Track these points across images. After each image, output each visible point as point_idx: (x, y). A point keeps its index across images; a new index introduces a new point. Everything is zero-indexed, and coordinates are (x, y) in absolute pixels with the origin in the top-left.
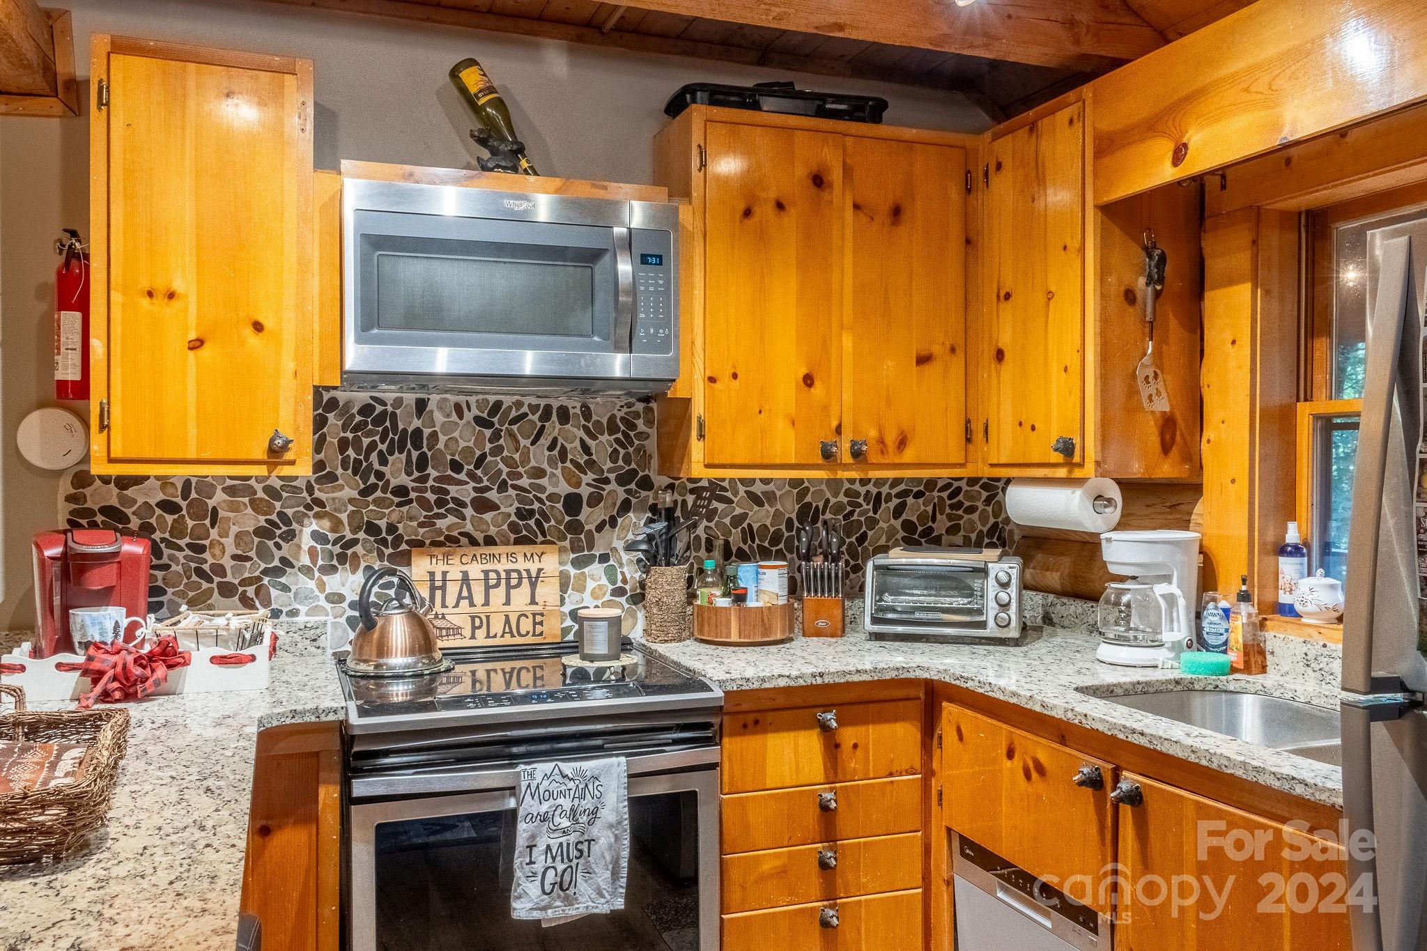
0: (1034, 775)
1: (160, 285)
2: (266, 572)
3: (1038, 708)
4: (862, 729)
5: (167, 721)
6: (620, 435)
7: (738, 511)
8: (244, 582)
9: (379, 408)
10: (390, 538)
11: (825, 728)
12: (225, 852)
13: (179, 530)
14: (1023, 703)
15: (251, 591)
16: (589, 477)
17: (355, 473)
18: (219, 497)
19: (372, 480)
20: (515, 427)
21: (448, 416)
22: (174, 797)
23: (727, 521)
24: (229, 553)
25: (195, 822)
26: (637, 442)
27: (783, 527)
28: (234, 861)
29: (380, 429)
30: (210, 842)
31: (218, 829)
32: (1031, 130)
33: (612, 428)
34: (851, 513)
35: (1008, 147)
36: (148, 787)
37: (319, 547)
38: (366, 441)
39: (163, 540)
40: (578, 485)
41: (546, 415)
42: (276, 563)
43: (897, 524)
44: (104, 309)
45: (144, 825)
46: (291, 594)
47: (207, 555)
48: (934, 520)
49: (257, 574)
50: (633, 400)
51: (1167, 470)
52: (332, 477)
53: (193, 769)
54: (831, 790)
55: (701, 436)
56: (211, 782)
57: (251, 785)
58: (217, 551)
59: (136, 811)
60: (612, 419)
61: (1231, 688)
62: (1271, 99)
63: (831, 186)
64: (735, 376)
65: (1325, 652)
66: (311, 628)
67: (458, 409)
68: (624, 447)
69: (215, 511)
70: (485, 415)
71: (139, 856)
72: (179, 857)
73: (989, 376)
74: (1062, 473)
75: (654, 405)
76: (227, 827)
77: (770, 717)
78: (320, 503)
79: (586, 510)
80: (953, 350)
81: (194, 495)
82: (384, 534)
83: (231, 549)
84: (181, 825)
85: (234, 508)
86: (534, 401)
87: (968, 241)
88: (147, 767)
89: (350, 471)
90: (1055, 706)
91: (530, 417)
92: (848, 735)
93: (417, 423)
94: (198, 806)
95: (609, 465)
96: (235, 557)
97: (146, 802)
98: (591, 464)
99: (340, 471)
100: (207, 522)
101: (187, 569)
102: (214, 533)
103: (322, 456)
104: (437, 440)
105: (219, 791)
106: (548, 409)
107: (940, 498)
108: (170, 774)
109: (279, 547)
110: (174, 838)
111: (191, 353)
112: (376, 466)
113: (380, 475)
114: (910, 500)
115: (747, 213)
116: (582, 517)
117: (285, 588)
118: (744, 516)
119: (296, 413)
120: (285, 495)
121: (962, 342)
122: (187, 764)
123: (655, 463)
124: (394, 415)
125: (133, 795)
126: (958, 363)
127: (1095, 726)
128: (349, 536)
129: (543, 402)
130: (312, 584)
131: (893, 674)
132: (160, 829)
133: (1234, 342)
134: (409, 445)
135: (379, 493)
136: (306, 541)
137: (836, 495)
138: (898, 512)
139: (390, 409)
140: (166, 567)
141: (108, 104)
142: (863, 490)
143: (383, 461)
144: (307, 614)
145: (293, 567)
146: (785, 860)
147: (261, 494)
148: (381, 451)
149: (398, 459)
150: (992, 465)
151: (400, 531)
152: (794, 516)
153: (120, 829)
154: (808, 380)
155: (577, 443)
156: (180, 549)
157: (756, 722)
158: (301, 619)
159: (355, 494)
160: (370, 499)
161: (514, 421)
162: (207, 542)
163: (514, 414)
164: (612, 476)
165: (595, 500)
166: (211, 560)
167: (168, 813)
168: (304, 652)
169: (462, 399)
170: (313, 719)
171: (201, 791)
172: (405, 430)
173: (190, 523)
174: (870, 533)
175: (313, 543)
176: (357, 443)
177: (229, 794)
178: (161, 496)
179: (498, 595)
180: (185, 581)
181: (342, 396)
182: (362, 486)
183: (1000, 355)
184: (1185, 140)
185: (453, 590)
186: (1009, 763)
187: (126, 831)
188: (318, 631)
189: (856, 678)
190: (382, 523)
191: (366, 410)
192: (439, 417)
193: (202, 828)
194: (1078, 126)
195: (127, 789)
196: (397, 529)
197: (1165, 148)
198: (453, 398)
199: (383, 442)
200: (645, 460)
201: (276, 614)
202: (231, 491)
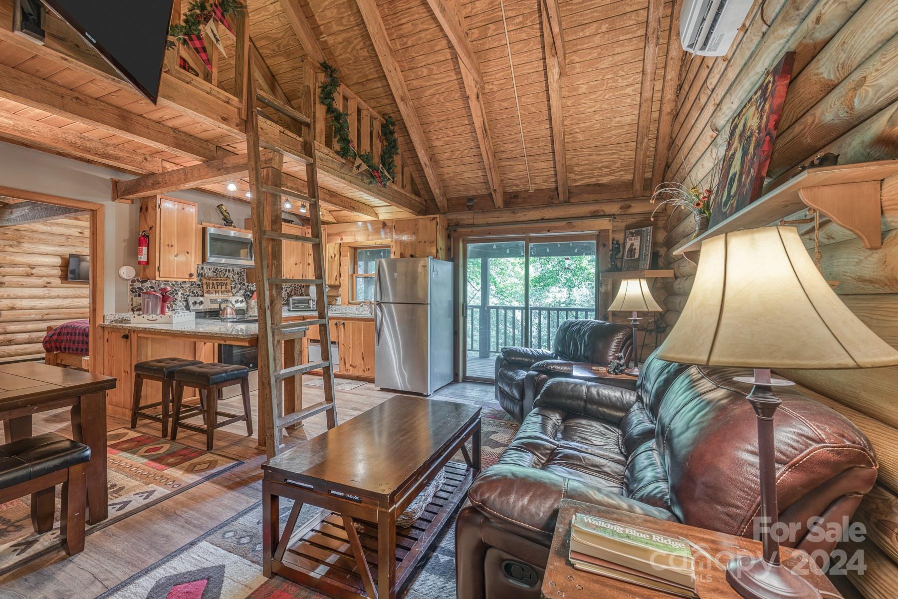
1: (170, 244)
6: (239, 275)
16: (234, 283)
20: (220, 273)
26: (242, 277)
40: (232, 285)
41: (226, 271)
43: (286, 293)
44: (154, 246)
48: (292, 292)
50: (241, 268)
51: (337, 283)
60: (238, 272)
62: (354, 235)
67: (209, 269)
70: (214, 270)
73: (306, 267)
80: (300, 263)
98: (234, 280)
106: (226, 269)
111: (175, 257)
116: (233, 291)
119: (194, 269)
121: (301, 261)
126: (301, 265)
133: (346, 265)
136: (180, 295)
138: (286, 291)
141: (160, 208)
165: (235, 288)
179: (220, 287)
183: (309, 264)
184: (342, 238)
185: (211, 286)
192: (206, 271)
194: (325, 231)
196: (198, 293)
200: (244, 280)
201: (174, 310)
202: (165, 284)
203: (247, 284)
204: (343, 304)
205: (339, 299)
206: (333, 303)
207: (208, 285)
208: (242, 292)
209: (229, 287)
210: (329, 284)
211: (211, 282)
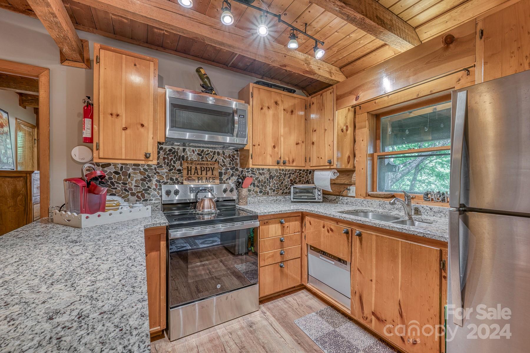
0: (330, 232)
1: (114, 112)
2: (143, 190)
3: (332, 216)
4: (289, 223)
5: (117, 228)
6: (231, 159)
7: (257, 176)
8: (138, 192)
9: (174, 150)
10: (176, 182)
11: (282, 223)
12: (139, 267)
13: (119, 179)
14: (328, 215)
15: (140, 195)
16: (224, 168)
17: (167, 165)
18: (131, 171)
19: (172, 167)
20: (207, 156)
21: (191, 153)
22: (120, 250)
23: (254, 179)
24: (133, 185)
25: (127, 257)
26: (235, 160)
27: (266, 180)
28: (142, 270)
29: (174, 155)
30: (133, 264)
31: (136, 259)
32: (321, 95)
33: (229, 157)
34: (280, 177)
35: (315, 99)
36: (111, 247)
37: (158, 184)
38: (170, 158)
39: (115, 181)
40: (222, 170)
42: (146, 187)
43: (289, 180)
44: (98, 118)
45: (109, 259)
46: (150, 195)
47: (127, 185)
48: (296, 179)
49: (141, 190)
50: (234, 151)
51: (349, 167)
52: (161, 166)
53: (126, 241)
54: (283, 237)
55: (252, 158)
56: (131, 244)
57: (144, 244)
58: (130, 184)
59: (107, 255)
60: (229, 155)
61: (365, 211)
63: (279, 104)
64: (259, 145)
65: (384, 203)
66: (156, 204)
67: (193, 151)
68: (232, 162)
69: (130, 174)
70: (200, 153)
71: (108, 271)
72: (122, 270)
73: (310, 148)
74: (328, 167)
75: (239, 152)
76: (139, 258)
77: (270, 221)
78: (158, 173)
79: (223, 175)
80: (303, 142)
81: (124, 170)
82: (175, 181)
83: (134, 184)
84: (122, 259)
85: (135, 174)
86: (211, 150)
87: (306, 120)
88: (111, 241)
89: (166, 165)
90: (337, 216)
91: (211, 154)
92: (286, 224)
93: (183, 154)
94: (128, 252)
95: (229, 165)
96: (135, 186)
97: (111, 251)
98: (225, 165)
99: (163, 165)
100: (127, 177)
101: (122, 189)
102: (129, 180)
103: (159, 161)
104: (188, 158)
105: (134, 247)
106: (215, 152)
107: (297, 175)
108: (118, 242)
109: (147, 183)
110: (120, 263)
111: (123, 131)
112: (173, 164)
113: (174, 166)
114: (292, 175)
115: (262, 109)
116: (222, 177)
117: (149, 194)
118: (258, 178)
119: (153, 148)
120: (149, 170)
121: (304, 140)
122: (124, 239)
123: (239, 165)
124: (177, 152)
125: (106, 250)
126: (304, 145)
127: (347, 220)
128: (166, 181)
129: (214, 150)
130: (156, 193)
131: (296, 211)
132: (115, 260)
133: (363, 140)
134: (181, 159)
135: (173, 171)
136: (154, 182)
137: (277, 173)
138: (289, 177)
139: (176, 150)
140: (116, 188)
141: (99, 62)
142: (282, 173)
143: (175, 163)
144: (155, 200)
145: (151, 188)
146: (273, 253)
147: (142, 170)
148: (174, 161)
149: (178, 163)
150: (311, 167)
151: (179, 180)
152: (268, 178)
153: (100, 262)
154: (274, 147)
155: (221, 160)
156: (120, 184)
157: (267, 222)
158: (153, 201)
159: (167, 171)
160: (171, 172)
161: (207, 155)
162: (127, 182)
163: (207, 153)
164: (229, 168)
165: (225, 173)
166: (128, 187)
167: (118, 255)
168: (154, 210)
169: (194, 149)
170: (159, 225)
171: (129, 247)
172: (180, 156)
173: (123, 177)
174: (284, 182)
175: (156, 183)
176: (168, 158)
177: (137, 248)
178: (114, 170)
179: (204, 172)
180: (121, 192)
181: (164, 147)
182: (169, 169)
183: (313, 143)
184: (358, 95)
185: (193, 171)
186: (323, 229)
187: (103, 262)
188: (158, 204)
189: (288, 212)
190: (174, 178)
191: (170, 150)
192: (189, 153)
193: (130, 259)
194: (333, 94)
195: (104, 248)
196: (178, 179)
197: (354, 97)
198: (192, 148)
199: (174, 158)
200: (237, 164)
201: (146, 200)
202: (134, 169)
203: (240, 169)
204: (357, 195)
205: (353, 188)
206: (344, 193)
207: (189, 170)
208: (235, 178)
209: (216, 173)
210: (339, 167)
211: (193, 167)
